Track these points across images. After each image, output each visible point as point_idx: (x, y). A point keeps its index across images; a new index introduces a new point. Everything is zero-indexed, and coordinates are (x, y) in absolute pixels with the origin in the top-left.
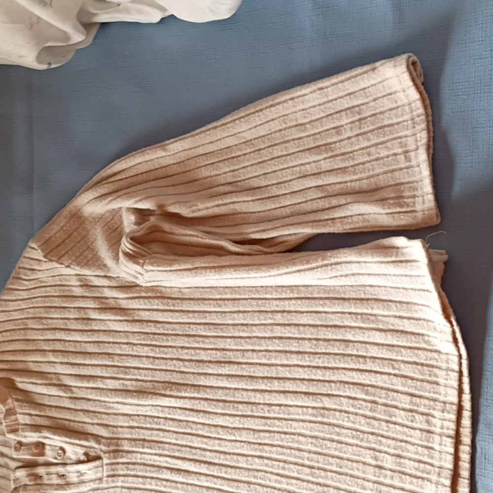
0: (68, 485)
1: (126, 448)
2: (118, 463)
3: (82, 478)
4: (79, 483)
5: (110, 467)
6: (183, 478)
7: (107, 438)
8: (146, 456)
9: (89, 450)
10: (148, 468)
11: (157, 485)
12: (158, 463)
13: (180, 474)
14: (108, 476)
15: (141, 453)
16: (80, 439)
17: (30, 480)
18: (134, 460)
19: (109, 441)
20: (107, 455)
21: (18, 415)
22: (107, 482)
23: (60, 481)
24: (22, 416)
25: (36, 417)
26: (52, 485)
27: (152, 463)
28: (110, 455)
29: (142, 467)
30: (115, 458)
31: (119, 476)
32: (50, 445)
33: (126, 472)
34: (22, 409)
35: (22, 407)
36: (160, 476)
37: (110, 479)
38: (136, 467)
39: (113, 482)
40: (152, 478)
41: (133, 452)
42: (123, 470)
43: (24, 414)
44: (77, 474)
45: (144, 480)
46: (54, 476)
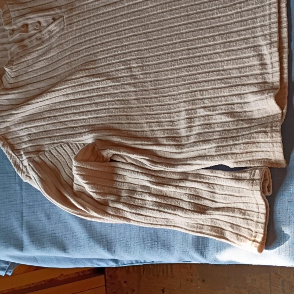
0: (43, 42)
1: (78, 5)
2: (73, 16)
3: (51, 35)
4: (50, 38)
5: (68, 19)
6: (113, 7)
7: (65, 5)
8: (90, 5)
9: (55, 16)
10: (91, 11)
11: (97, 19)
12: (97, 6)
13: (110, 6)
14: (67, 25)
15: (87, 4)
16: (49, 12)
17: (20, 49)
18: (83, 11)
19: (67, 5)
20: (66, 13)
21: (11, 13)
22: (67, 29)
23: (39, 42)
24: (13, 12)
25: (22, 10)
26: (34, 46)
27: (94, 7)
28: (68, 12)
29: (87, 12)
30: (71, 13)
31: (74, 23)
32: (31, 24)
33: (78, 19)
34: (13, 8)
35: (13, 7)
36: (99, 13)
37: (69, 26)
38: (84, 14)
39: (71, 28)
40: (94, 16)
41: (82, 5)
42: (76, 18)
43: (14, 11)
44: (48, 33)
45: (89, 19)
46: (35, 41)
